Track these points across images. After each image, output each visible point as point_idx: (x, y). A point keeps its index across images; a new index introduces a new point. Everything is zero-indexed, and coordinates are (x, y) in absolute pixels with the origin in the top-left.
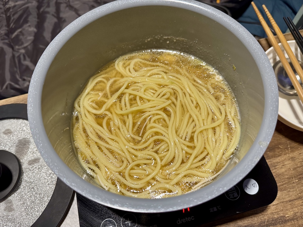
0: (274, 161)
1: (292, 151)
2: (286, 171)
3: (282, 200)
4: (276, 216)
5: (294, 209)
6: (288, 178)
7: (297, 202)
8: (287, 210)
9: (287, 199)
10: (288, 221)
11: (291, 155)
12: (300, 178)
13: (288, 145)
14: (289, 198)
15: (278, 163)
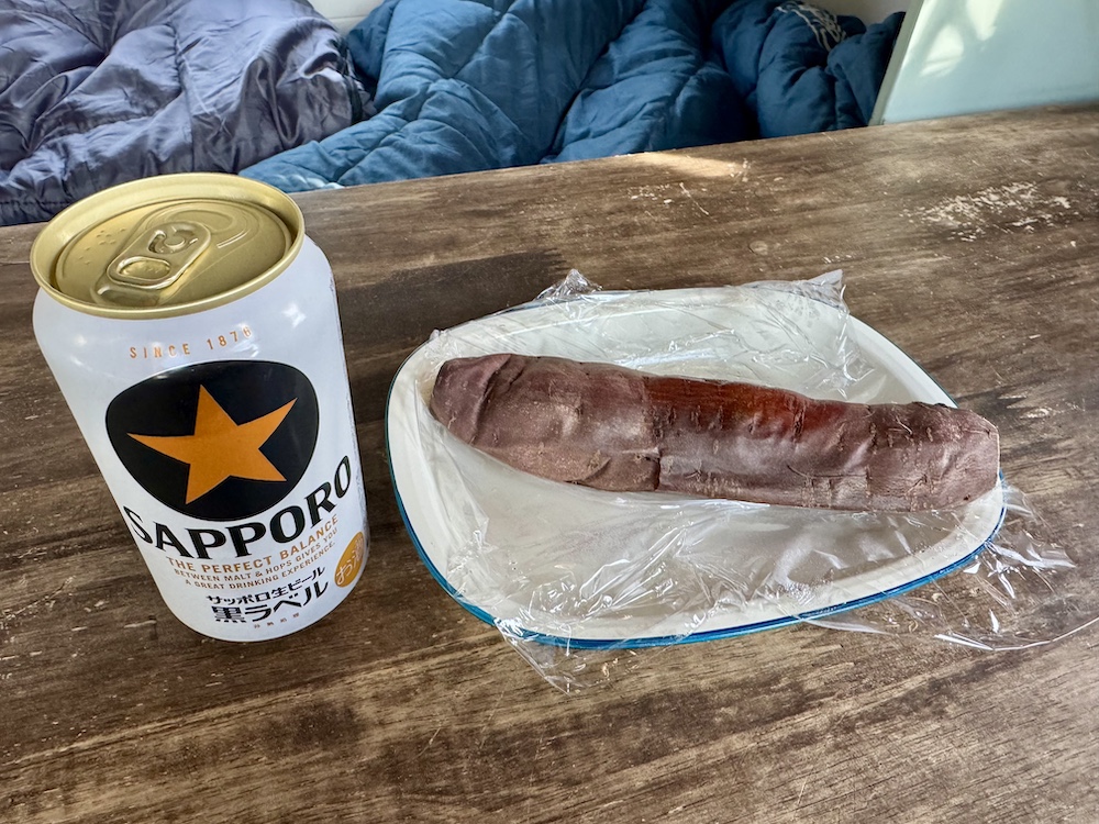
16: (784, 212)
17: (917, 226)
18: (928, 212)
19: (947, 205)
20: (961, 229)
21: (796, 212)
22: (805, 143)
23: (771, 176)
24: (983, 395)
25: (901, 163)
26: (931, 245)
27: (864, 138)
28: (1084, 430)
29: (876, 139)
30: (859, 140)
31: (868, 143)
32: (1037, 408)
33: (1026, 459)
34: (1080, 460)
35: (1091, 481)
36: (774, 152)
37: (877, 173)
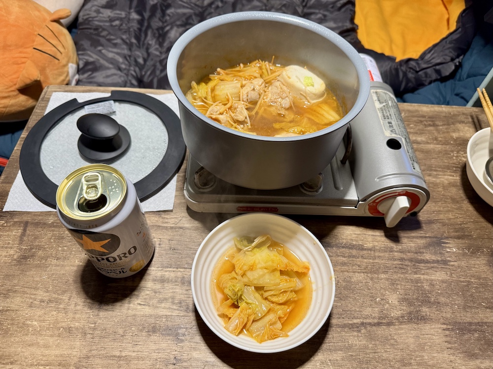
4: (354, 243)
5: (375, 243)
8: (367, 241)
10: (365, 249)
17: (455, 161)
18: (464, 155)
22: (432, 109)
23: (410, 123)
24: (436, 237)
25: (467, 128)
26: (456, 170)
27: (459, 112)
28: (464, 260)
29: (463, 114)
30: (456, 113)
31: (459, 115)
32: (452, 248)
33: (436, 265)
34: (455, 271)
35: (453, 279)
36: (417, 111)
37: (454, 131)
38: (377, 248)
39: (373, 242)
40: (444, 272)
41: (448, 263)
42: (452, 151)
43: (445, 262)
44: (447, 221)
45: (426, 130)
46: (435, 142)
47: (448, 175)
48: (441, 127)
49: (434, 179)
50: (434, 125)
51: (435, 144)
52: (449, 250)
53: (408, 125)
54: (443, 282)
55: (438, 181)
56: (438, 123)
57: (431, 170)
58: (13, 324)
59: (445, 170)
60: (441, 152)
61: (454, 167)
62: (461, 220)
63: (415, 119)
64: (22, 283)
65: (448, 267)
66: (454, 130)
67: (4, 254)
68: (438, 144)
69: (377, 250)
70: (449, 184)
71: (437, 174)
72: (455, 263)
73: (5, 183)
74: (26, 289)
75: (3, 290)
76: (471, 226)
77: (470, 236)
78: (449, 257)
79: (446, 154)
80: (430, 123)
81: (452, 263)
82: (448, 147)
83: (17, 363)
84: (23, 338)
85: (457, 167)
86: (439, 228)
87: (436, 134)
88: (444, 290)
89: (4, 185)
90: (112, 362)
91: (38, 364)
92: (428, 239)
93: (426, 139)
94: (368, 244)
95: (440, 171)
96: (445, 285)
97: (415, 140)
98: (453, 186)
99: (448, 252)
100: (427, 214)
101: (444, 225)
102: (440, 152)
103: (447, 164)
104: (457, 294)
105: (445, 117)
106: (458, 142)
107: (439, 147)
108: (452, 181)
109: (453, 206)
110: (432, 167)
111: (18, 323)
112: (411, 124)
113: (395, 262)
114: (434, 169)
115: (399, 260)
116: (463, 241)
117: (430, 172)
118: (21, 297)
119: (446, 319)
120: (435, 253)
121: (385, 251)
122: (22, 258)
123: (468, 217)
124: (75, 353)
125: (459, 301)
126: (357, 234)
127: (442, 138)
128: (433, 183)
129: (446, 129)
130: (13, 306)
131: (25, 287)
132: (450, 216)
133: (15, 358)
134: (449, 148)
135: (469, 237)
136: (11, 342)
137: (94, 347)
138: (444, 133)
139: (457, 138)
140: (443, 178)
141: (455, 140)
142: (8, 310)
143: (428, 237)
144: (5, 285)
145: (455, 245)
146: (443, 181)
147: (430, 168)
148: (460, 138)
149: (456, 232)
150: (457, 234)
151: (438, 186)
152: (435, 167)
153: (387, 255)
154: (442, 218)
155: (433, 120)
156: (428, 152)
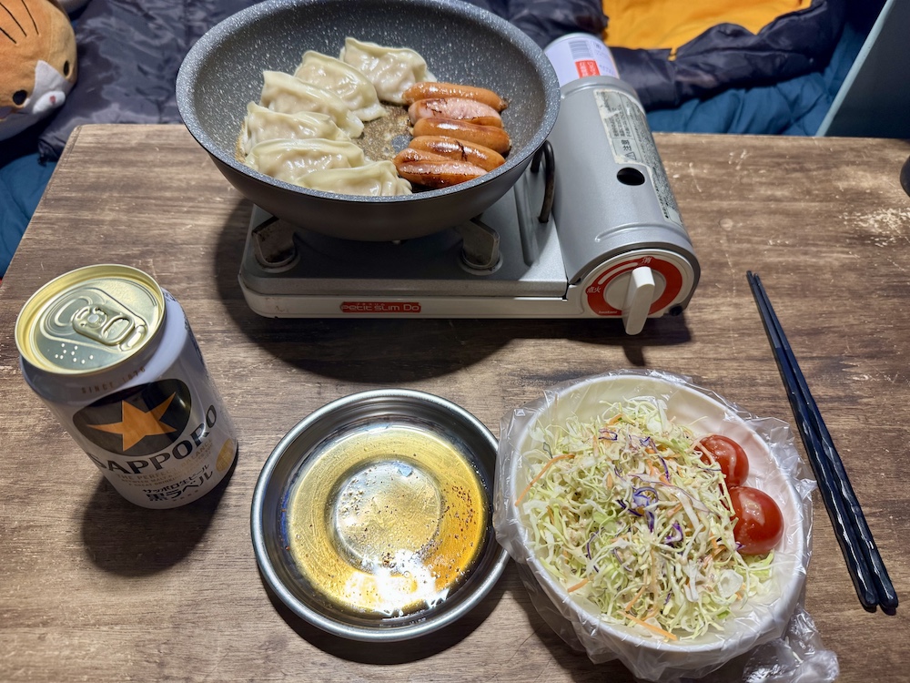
0: (702, 302)
1: (738, 296)
2: (719, 319)
3: (702, 355)
5: (721, 372)
6: (720, 329)
7: (728, 364)
8: (707, 370)
9: (711, 356)
11: (735, 300)
12: (743, 333)
13: (733, 286)
14: (715, 356)
15: (708, 305)
16: (756, 199)
17: (847, 227)
18: (862, 218)
19: (878, 214)
20: (880, 235)
21: (764, 201)
22: (795, 143)
23: (758, 168)
24: (831, 358)
25: (861, 173)
26: (851, 244)
27: (843, 146)
28: (885, 395)
29: (852, 149)
30: (838, 148)
31: (844, 152)
32: (862, 375)
33: (836, 404)
34: (872, 413)
35: (871, 427)
36: (769, 147)
37: (839, 179)
38: (727, 380)
39: (717, 370)
40: (852, 417)
41: (859, 401)
42: (841, 212)
43: (853, 400)
44: (846, 330)
45: (789, 178)
46: (807, 197)
47: (838, 252)
48: (815, 173)
49: (814, 260)
50: (802, 170)
51: (808, 201)
52: (856, 378)
53: (756, 171)
54: (853, 432)
55: (822, 262)
56: (809, 165)
57: (807, 245)
58: (42, 552)
59: (831, 243)
60: (820, 214)
61: (847, 238)
62: (872, 326)
63: (766, 160)
64: (55, 476)
65: (859, 407)
66: (839, 176)
67: (16, 424)
68: (813, 201)
69: (727, 383)
70: (842, 266)
71: (818, 251)
72: (870, 400)
73: (9, 298)
74: (63, 487)
75: (17, 489)
76: (892, 335)
77: (892, 352)
78: (859, 390)
79: (830, 216)
80: (794, 166)
81: (865, 400)
82: (831, 205)
83: (55, 623)
84: (64, 576)
85: (853, 238)
86: (834, 342)
87: (807, 184)
88: (857, 447)
89: (7, 302)
90: (244, 609)
91: (98, 623)
92: (816, 362)
93: (791, 192)
94: (710, 375)
95: (823, 245)
96: (857, 438)
97: (772, 195)
98: (850, 270)
99: (855, 382)
100: (809, 319)
101: (843, 336)
102: (818, 214)
103: (833, 233)
104: (881, 452)
105: (820, 155)
106: (848, 197)
107: (815, 206)
108: (847, 261)
109: (854, 304)
110: (808, 240)
111: (53, 548)
112: (760, 170)
113: (763, 404)
114: (812, 242)
115: (769, 398)
116: (881, 362)
117: (806, 248)
118: (55, 501)
119: (869, 496)
120: (833, 385)
121: (742, 385)
122: (52, 431)
123: (883, 321)
124: (170, 598)
125: (887, 464)
126: (687, 358)
127: (818, 190)
128: (813, 266)
129: (825, 175)
130: (40, 519)
131: (61, 483)
132: (851, 320)
133: (52, 614)
134: (834, 207)
135: (889, 354)
136: (40, 585)
137: (207, 585)
138: (821, 182)
139: (846, 190)
140: (830, 257)
141: (844, 193)
142: (31, 526)
143: (817, 357)
144: (21, 480)
145: (867, 369)
146: (830, 262)
147: (804, 241)
148: (852, 189)
149: (866, 347)
150: (868, 350)
151: (822, 270)
152: (813, 240)
153: (745, 391)
154: (837, 325)
155: (800, 161)
156: (796, 214)
